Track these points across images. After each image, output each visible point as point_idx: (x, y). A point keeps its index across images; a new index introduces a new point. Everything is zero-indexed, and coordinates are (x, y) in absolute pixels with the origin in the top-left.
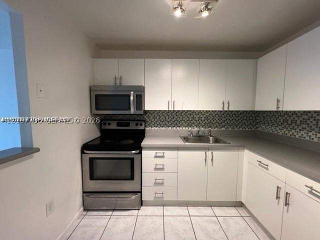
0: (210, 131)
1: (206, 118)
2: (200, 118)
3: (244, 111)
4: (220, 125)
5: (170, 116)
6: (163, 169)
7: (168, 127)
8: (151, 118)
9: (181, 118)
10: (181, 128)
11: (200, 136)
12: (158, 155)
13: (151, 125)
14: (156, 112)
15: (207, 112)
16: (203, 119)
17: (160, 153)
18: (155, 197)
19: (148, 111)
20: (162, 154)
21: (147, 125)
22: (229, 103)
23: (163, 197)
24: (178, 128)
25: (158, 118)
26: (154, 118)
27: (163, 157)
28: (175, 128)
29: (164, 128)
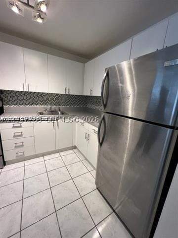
0: (59, 108)
1: (57, 99)
2: (52, 99)
3: (80, 96)
4: (66, 104)
5: (28, 96)
6: (22, 135)
7: (27, 105)
8: (9, 97)
9: (37, 98)
10: (38, 106)
11: (52, 111)
12: (15, 125)
13: (10, 103)
14: (14, 92)
15: (57, 94)
16: (54, 100)
17: (17, 124)
18: (17, 157)
19: (5, 90)
20: (20, 125)
21: (4, 103)
22: (69, 90)
23: (24, 155)
24: (35, 106)
25: (16, 97)
26: (12, 97)
27: (21, 127)
28: (32, 106)
29: (23, 106)
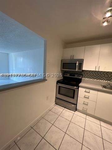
6: (88, 98)
7: (95, 79)
8: (86, 74)
9: (103, 75)
10: (102, 81)
12: (86, 91)
13: (85, 77)
14: (88, 71)
17: (88, 90)
18: (83, 109)
19: (84, 70)
21: (83, 77)
23: (86, 111)
24: (100, 80)
25: (89, 74)
26: (87, 74)
27: (89, 92)
28: (98, 80)
29: (92, 79)
